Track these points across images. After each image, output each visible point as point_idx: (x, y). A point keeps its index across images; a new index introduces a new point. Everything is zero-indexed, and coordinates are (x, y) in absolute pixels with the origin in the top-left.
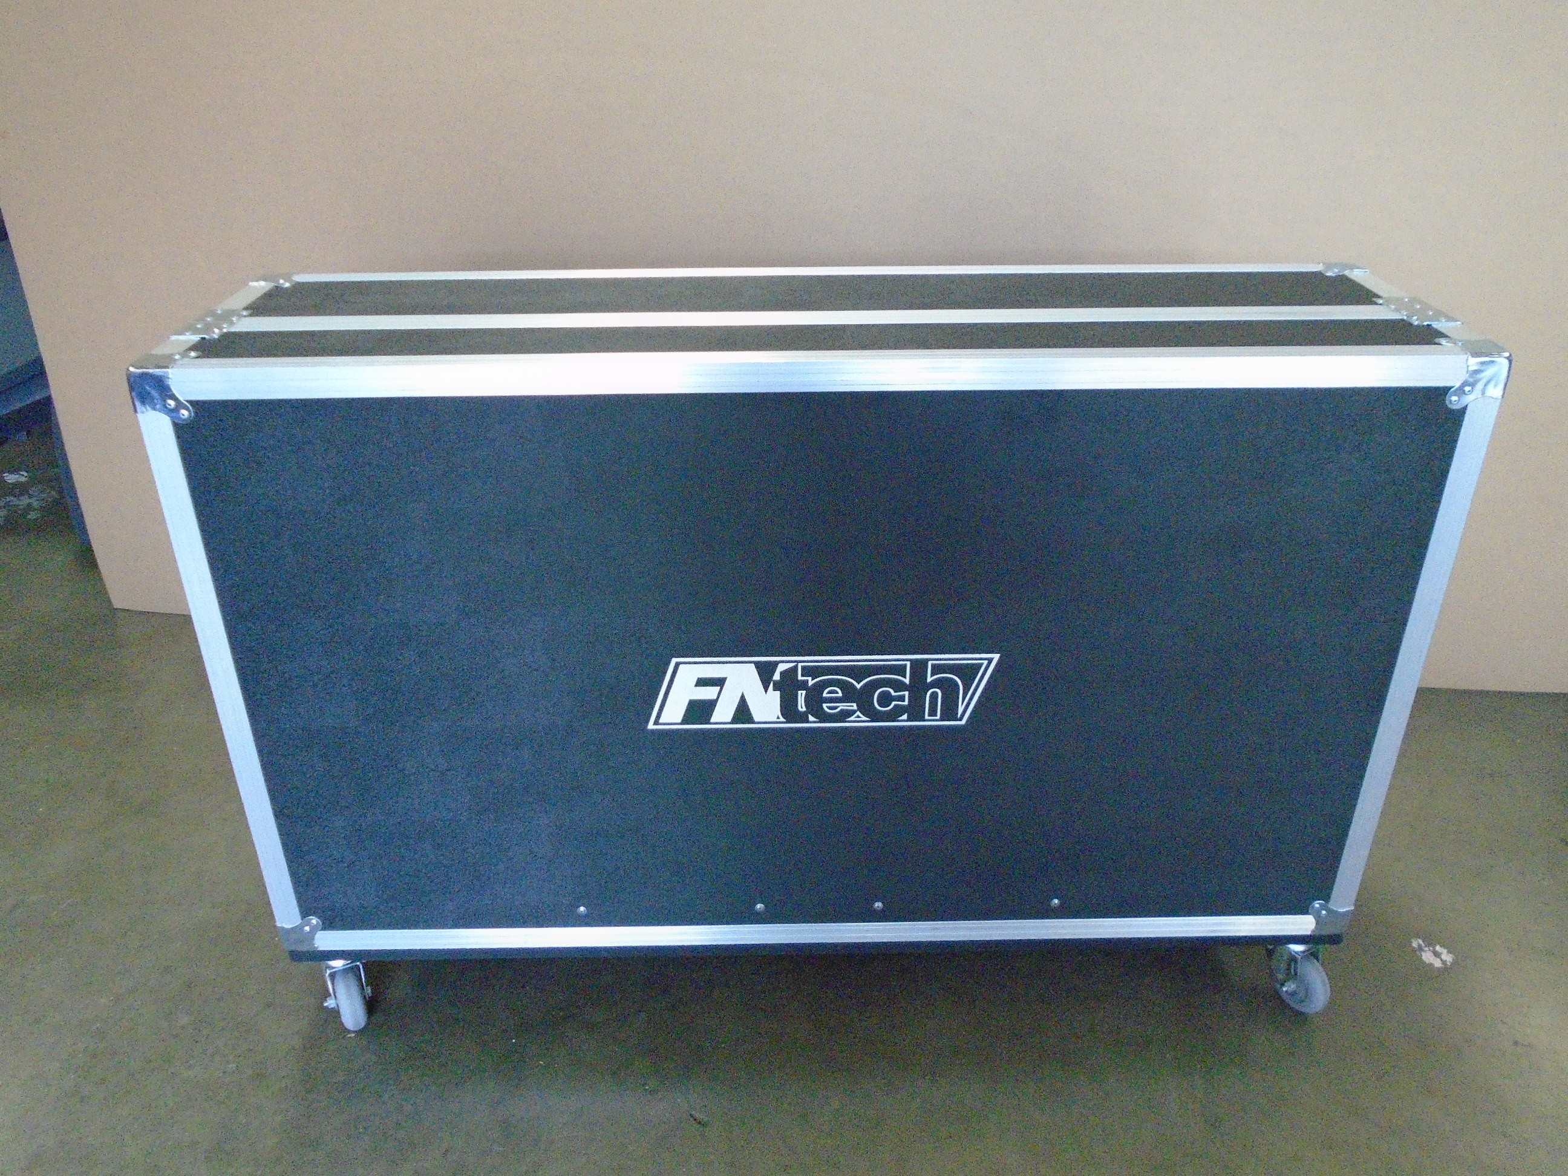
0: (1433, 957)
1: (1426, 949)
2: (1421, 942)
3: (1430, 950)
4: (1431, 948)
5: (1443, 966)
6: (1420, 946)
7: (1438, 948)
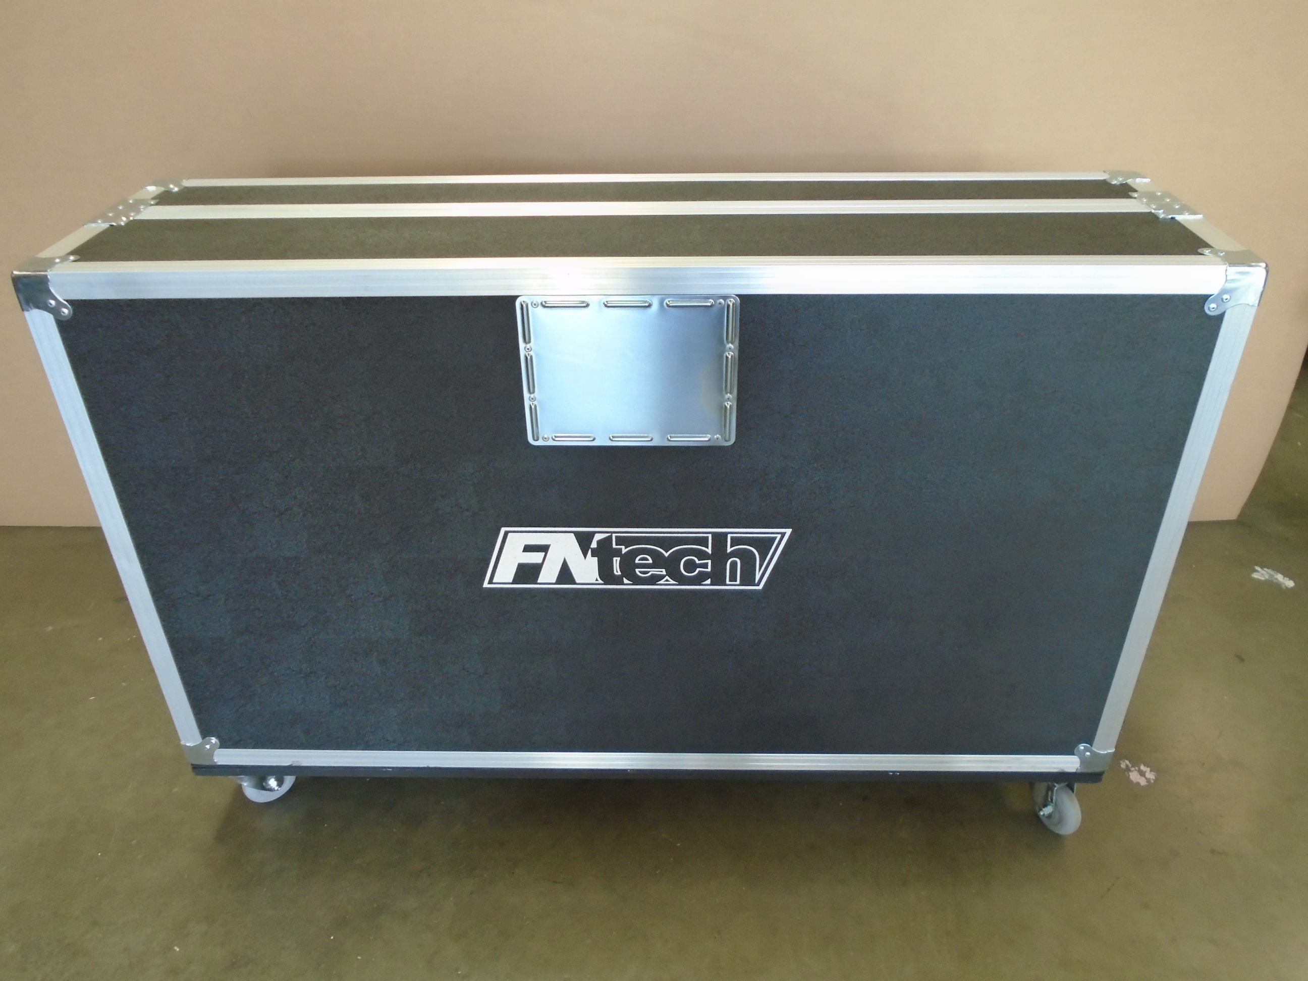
0: (1139, 776)
1: (1133, 769)
2: (1127, 762)
3: (1136, 770)
4: (1137, 768)
5: (1148, 784)
6: (1127, 766)
7: (1142, 768)
